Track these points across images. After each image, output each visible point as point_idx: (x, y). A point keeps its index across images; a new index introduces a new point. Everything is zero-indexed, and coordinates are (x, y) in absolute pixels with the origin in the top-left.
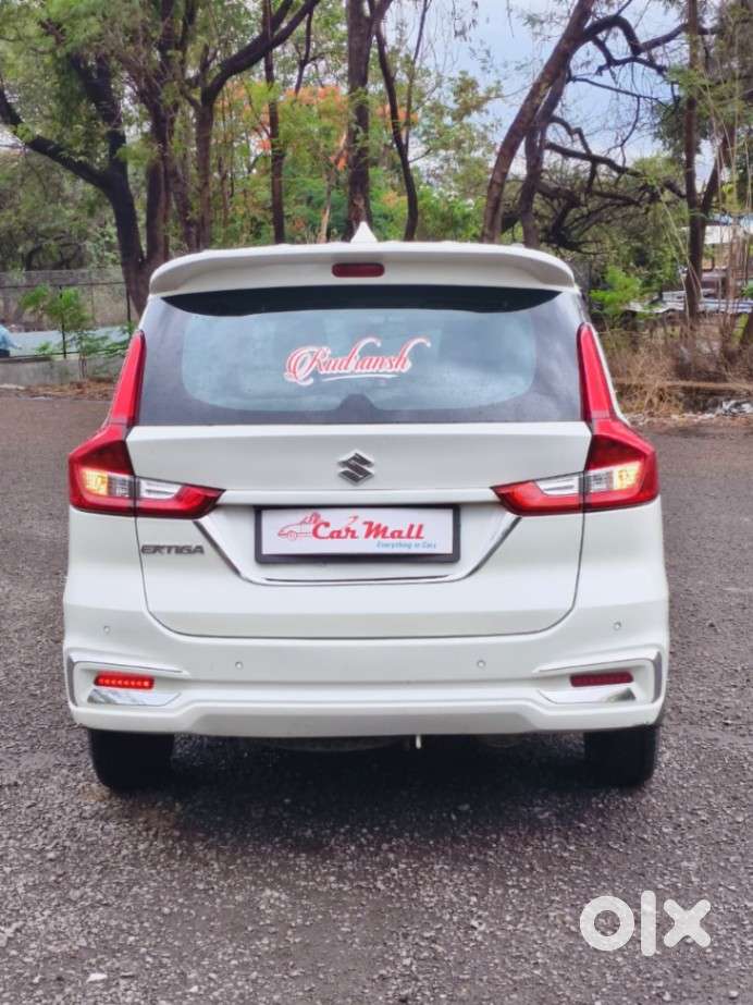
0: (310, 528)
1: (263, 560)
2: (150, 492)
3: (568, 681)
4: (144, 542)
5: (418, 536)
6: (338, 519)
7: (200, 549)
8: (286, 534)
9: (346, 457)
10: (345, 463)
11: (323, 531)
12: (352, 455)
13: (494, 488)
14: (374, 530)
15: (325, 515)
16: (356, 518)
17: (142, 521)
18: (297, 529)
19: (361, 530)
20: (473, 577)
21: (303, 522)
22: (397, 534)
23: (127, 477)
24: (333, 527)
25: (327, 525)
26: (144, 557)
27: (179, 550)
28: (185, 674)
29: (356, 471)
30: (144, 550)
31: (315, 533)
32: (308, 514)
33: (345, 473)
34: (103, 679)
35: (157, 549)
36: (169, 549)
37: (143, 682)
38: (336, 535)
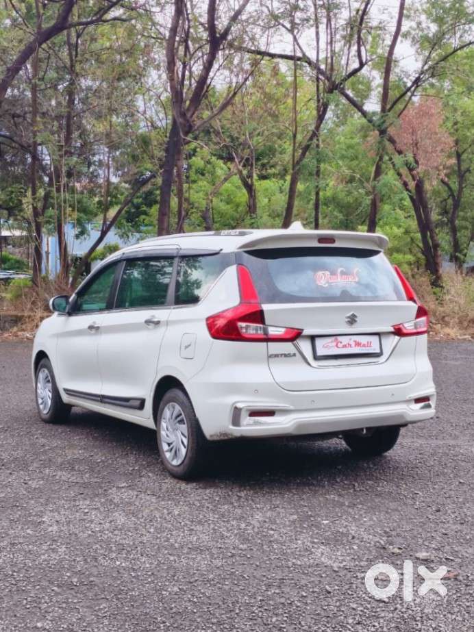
0: (334, 344)
1: (316, 358)
2: (273, 331)
3: (414, 402)
4: (270, 353)
5: (370, 346)
6: (344, 340)
7: (294, 355)
8: (326, 347)
9: (348, 315)
10: (349, 317)
11: (340, 345)
12: (351, 313)
13: (392, 326)
14: (358, 344)
15: (340, 338)
16: (350, 339)
17: (270, 344)
18: (330, 345)
19: (353, 344)
20: (388, 361)
21: (332, 342)
22: (364, 346)
23: (261, 326)
24: (343, 344)
25: (341, 343)
26: (270, 359)
27: (286, 356)
28: (292, 407)
29: (352, 320)
30: (270, 356)
31: (337, 346)
32: (333, 338)
33: (349, 321)
34: (254, 413)
35: (276, 356)
36: (282, 355)
37: (270, 413)
38: (345, 346)
